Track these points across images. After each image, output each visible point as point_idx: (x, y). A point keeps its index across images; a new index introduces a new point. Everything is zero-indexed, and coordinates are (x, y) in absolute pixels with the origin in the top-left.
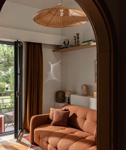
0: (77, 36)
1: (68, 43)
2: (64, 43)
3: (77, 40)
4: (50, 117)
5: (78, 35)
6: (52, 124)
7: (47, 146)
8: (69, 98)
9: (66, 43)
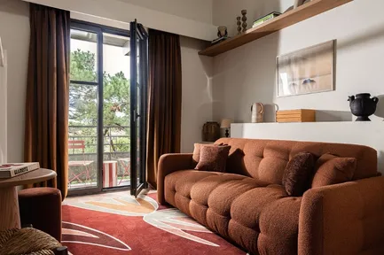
0: (242, 16)
1: (226, 32)
2: (219, 33)
3: (242, 22)
4: (194, 158)
5: (244, 13)
6: (197, 168)
7: (188, 203)
8: (227, 131)
9: (223, 33)
